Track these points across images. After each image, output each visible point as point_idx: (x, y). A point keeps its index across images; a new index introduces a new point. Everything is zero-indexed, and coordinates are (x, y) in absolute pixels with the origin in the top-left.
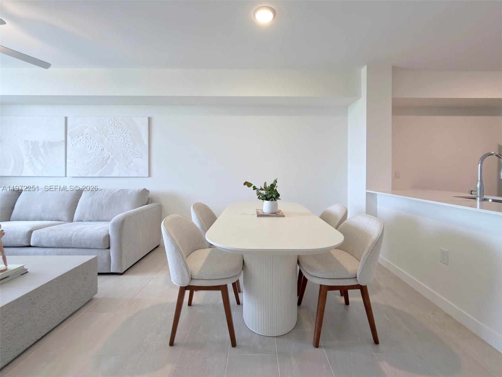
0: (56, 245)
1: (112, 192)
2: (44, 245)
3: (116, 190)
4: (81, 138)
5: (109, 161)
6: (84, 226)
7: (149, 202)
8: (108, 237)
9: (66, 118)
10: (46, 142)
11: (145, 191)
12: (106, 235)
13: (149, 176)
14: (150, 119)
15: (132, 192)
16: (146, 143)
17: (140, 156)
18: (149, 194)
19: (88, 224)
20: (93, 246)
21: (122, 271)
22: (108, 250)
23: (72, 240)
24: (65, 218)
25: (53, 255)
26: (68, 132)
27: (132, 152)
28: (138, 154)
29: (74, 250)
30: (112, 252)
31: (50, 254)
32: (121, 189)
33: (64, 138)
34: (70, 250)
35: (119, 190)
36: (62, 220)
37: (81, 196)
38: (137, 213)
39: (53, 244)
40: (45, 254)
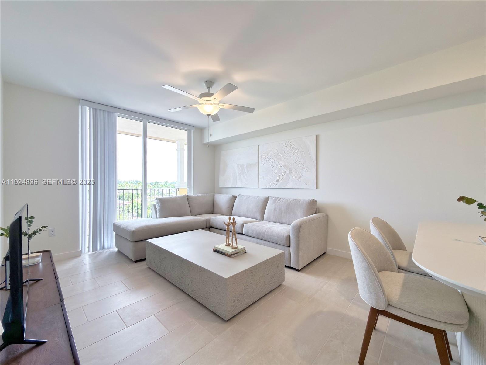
0: (256, 237)
1: (288, 201)
2: (250, 235)
3: (290, 199)
4: (267, 159)
5: (285, 176)
6: (271, 225)
7: (317, 212)
8: (289, 237)
9: (258, 146)
10: (248, 164)
11: (314, 202)
12: (288, 235)
13: (316, 189)
14: (317, 137)
15: (303, 202)
16: (314, 158)
17: (309, 170)
18: (317, 204)
19: (274, 225)
20: (278, 242)
21: (299, 268)
22: (288, 248)
23: (266, 235)
24: (259, 218)
25: (255, 243)
26: (260, 156)
27: (302, 167)
28: (307, 169)
29: (266, 242)
30: (292, 250)
31: (253, 242)
32: (294, 199)
33: (257, 161)
34: (264, 242)
35: (293, 199)
36: (257, 219)
37: (268, 203)
38: (310, 220)
39: (255, 236)
40: (250, 241)
